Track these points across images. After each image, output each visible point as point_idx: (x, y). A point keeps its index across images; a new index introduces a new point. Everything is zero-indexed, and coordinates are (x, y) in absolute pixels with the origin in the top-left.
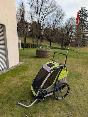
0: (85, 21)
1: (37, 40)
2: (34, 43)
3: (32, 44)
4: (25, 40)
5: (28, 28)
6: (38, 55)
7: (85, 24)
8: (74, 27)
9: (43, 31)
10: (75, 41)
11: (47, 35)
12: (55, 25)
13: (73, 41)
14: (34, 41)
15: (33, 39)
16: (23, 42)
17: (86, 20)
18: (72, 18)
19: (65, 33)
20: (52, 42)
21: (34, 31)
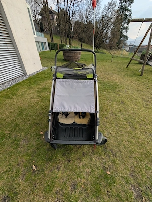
0: (128, 10)
1: (66, 39)
2: (63, 43)
3: (60, 44)
4: (52, 39)
5: (55, 20)
6: (66, 58)
7: (126, 15)
8: (113, 20)
9: (73, 25)
10: (110, 42)
11: (78, 32)
12: (89, 14)
13: (108, 41)
14: (63, 40)
15: (61, 37)
16: (50, 42)
17: (129, 8)
18: (113, 3)
19: (100, 29)
20: (84, 42)
21: (62, 26)
